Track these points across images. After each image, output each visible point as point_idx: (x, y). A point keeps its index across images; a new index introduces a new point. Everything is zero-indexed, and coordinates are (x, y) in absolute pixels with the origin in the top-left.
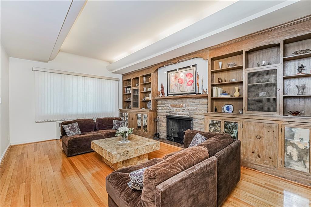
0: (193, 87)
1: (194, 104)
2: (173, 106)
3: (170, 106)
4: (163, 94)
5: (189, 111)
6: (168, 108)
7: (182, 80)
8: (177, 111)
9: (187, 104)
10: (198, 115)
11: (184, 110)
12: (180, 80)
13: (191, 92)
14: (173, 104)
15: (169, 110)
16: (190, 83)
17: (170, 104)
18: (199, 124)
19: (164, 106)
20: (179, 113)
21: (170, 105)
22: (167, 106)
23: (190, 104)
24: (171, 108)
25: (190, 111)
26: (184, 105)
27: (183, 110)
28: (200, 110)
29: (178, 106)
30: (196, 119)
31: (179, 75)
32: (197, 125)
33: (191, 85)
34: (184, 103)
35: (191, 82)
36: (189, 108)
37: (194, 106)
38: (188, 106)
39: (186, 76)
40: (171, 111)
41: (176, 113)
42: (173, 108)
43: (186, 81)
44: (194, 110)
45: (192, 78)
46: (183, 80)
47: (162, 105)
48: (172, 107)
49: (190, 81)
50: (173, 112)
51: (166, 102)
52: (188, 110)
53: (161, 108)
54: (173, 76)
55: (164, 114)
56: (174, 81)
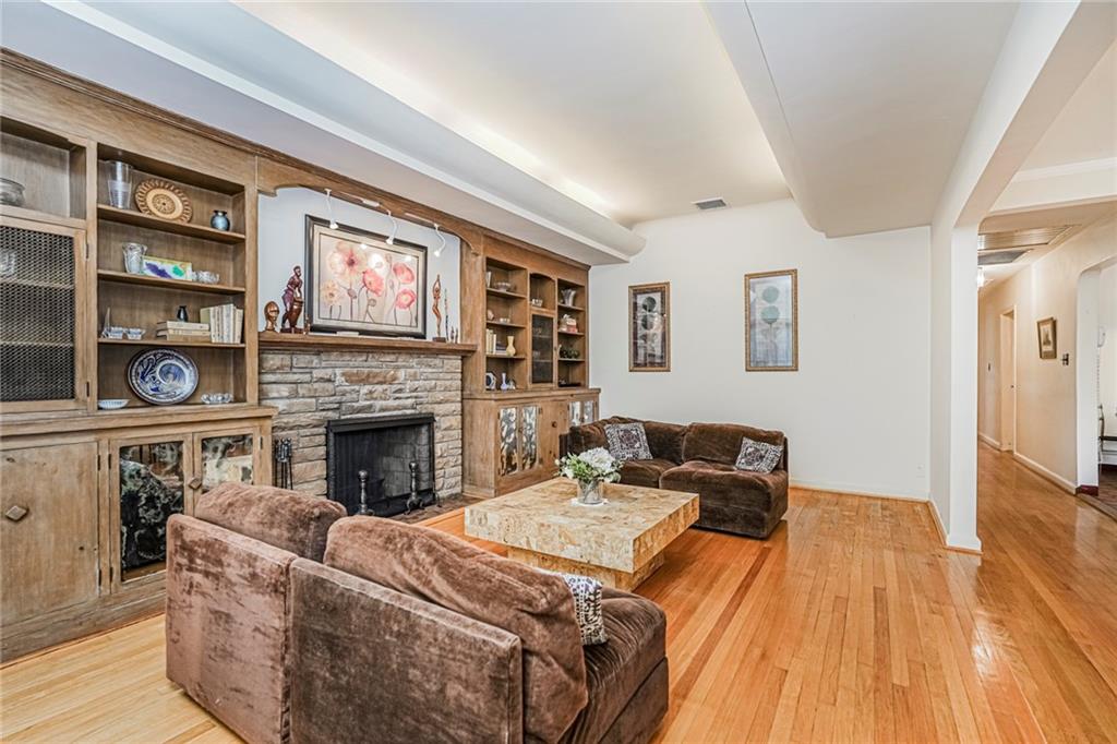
0: (414, 315)
1: (430, 370)
2: (354, 378)
3: (339, 380)
5: (415, 394)
6: (329, 386)
7: (378, 279)
8: (376, 399)
9: (409, 370)
10: (441, 403)
11: (400, 391)
12: (368, 279)
13: (409, 330)
14: (355, 370)
15: (338, 398)
16: (405, 299)
17: (338, 371)
18: (445, 429)
19: (307, 377)
20: (384, 403)
21: (343, 374)
22: (328, 381)
23: (419, 370)
24: (345, 385)
25: (420, 394)
26: (401, 374)
27: (395, 392)
28: (445, 389)
29: (381, 379)
30: (437, 415)
31: (366, 254)
32: (439, 434)
33: (409, 305)
34: (398, 367)
35: (410, 299)
36: (415, 384)
37: (430, 376)
38: (414, 377)
39: (395, 270)
40: (344, 398)
41: (371, 406)
42: (357, 388)
43: (392, 287)
44: (431, 390)
45: (412, 286)
46: (381, 284)
47: (292, 378)
48: (352, 382)
49: (405, 293)
50: (356, 405)
51: (316, 362)
52: (416, 390)
53: (285, 390)
54: (339, 250)
55: (304, 419)
56: (343, 274)
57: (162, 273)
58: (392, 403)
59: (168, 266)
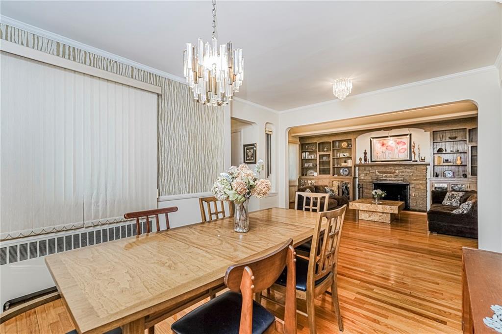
0: (407, 155)
1: (410, 170)
2: (381, 172)
3: (377, 173)
4: (366, 160)
5: (403, 177)
6: (374, 174)
7: (392, 147)
8: (388, 177)
9: (401, 170)
10: (415, 180)
11: (397, 176)
12: (388, 148)
13: (404, 159)
14: (381, 170)
15: (376, 177)
16: (402, 151)
17: (377, 171)
18: (417, 188)
19: (368, 172)
20: (390, 179)
22: (374, 173)
23: (404, 170)
24: (379, 174)
25: (405, 177)
26: (397, 171)
27: (395, 176)
28: (417, 176)
29: (389, 173)
30: (413, 184)
31: (388, 142)
32: (414, 189)
33: (404, 152)
34: (397, 170)
35: (404, 150)
36: (403, 174)
37: (410, 172)
38: (403, 172)
39: (398, 143)
40: (378, 177)
41: (386, 179)
42: (382, 174)
43: (397, 148)
44: (410, 176)
45: (405, 146)
47: (365, 172)
49: (402, 149)
50: (381, 179)
51: (371, 169)
53: (363, 175)
54: (379, 143)
55: (367, 181)
56: (380, 148)
57: (344, 155)
58: (393, 179)
59: (345, 154)
